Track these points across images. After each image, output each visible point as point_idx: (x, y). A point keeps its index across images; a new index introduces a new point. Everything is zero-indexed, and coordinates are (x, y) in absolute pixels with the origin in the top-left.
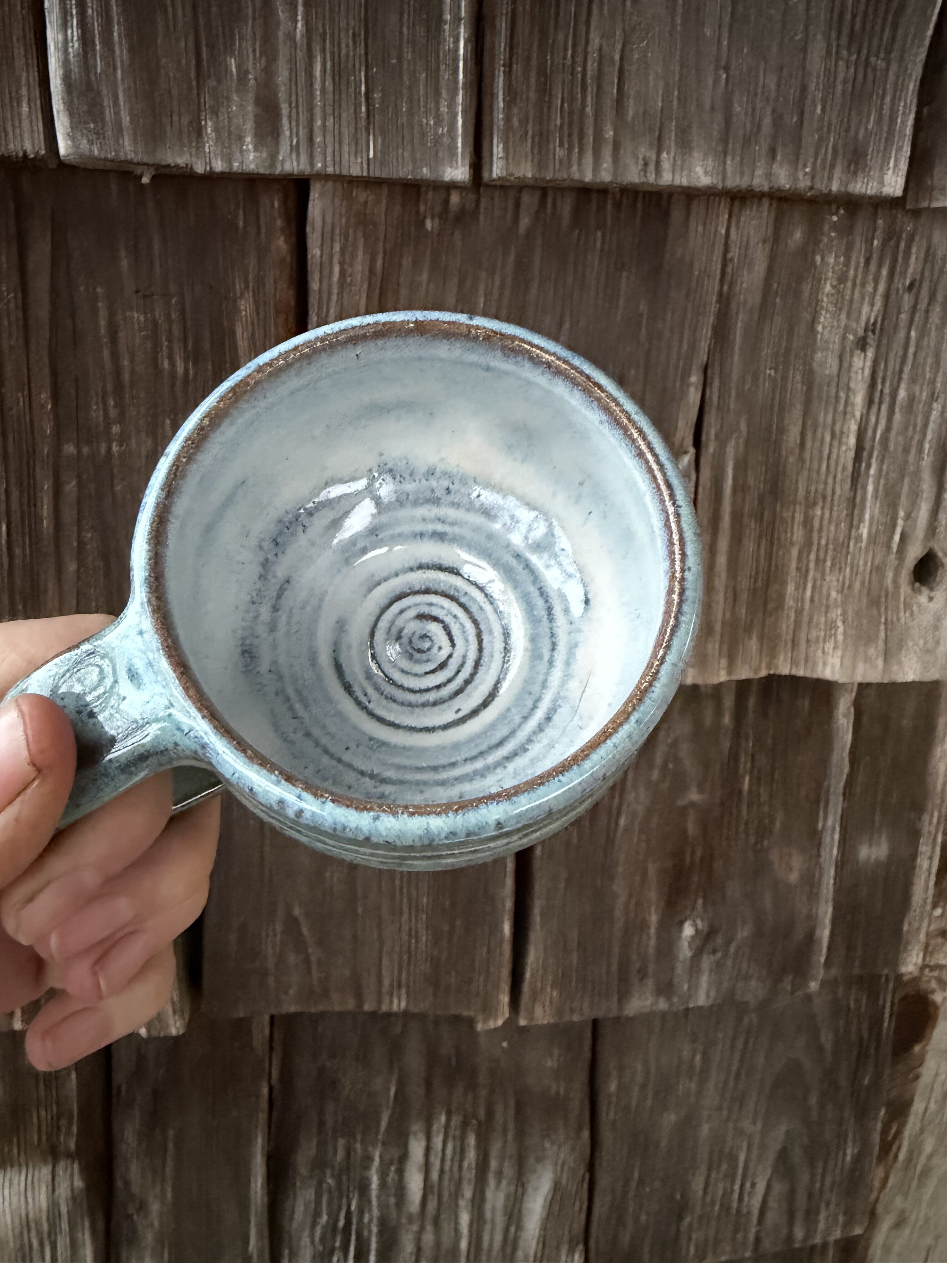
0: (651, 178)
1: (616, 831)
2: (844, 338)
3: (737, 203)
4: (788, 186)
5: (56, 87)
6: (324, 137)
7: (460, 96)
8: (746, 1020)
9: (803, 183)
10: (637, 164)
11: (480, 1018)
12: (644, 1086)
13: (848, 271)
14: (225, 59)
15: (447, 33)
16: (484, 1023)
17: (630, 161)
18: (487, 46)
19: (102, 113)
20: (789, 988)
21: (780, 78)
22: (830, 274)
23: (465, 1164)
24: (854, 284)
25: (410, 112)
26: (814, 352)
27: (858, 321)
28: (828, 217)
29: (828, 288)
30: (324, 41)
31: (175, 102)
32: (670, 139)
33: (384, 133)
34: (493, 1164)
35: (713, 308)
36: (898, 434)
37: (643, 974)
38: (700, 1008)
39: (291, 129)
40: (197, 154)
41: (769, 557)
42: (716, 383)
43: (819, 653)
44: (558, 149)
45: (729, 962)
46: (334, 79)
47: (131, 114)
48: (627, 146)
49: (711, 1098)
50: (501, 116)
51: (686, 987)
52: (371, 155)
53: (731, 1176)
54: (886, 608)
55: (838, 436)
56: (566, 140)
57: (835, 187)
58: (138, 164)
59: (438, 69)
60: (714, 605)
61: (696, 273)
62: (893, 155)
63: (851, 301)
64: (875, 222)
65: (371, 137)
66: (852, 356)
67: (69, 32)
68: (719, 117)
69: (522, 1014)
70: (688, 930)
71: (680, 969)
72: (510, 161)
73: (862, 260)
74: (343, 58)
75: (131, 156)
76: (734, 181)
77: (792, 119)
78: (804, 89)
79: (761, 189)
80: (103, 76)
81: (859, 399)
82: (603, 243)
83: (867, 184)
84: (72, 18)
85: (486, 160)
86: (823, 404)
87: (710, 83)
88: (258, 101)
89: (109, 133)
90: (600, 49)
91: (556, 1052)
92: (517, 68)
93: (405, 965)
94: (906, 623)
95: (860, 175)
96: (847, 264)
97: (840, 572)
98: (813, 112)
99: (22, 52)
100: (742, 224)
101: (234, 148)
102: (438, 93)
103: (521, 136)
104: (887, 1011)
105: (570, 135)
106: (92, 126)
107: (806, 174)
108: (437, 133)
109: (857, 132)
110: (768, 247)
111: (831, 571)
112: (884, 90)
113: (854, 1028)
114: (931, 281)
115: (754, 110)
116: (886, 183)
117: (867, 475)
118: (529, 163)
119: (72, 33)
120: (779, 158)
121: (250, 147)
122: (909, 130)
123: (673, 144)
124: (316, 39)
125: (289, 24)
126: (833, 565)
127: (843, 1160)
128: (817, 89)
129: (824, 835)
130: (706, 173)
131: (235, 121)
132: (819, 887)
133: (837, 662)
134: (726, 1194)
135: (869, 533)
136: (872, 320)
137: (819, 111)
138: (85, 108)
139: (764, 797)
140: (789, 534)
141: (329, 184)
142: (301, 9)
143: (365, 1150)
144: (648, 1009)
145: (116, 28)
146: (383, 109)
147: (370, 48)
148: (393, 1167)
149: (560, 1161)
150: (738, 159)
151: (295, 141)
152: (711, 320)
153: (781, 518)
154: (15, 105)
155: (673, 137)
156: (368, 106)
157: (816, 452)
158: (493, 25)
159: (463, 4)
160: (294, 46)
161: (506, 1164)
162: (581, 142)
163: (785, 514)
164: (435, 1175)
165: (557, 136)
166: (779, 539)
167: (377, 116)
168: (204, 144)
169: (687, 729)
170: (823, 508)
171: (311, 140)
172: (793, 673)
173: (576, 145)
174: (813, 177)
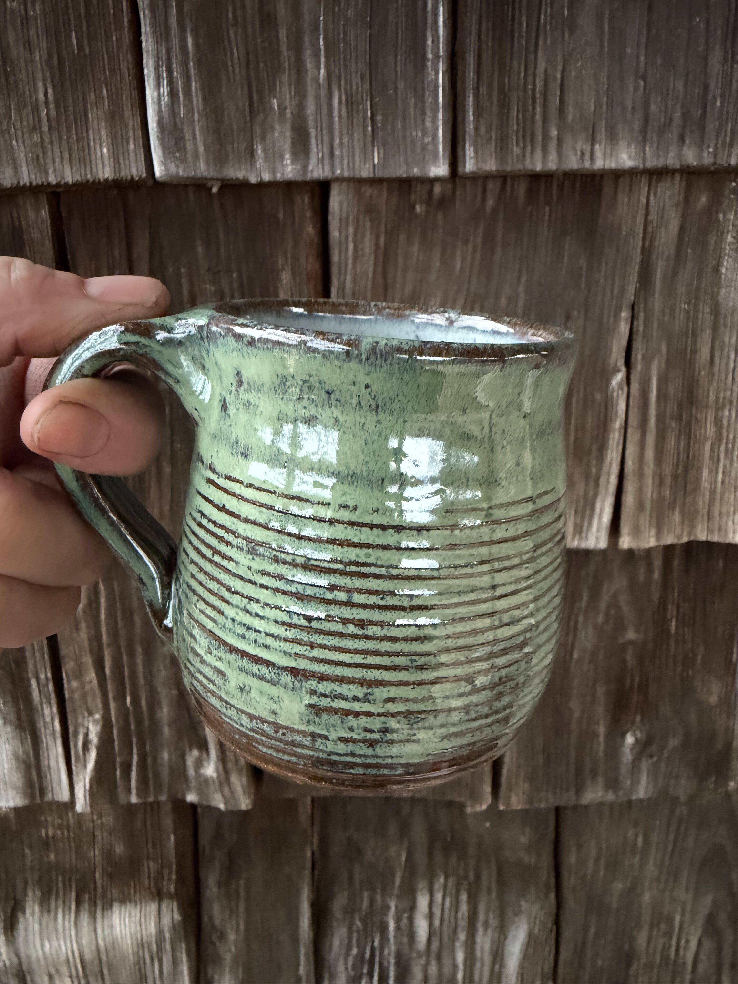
0: (587, 164)
3: (654, 178)
4: (695, 163)
5: (153, 129)
6: (342, 151)
7: (441, 114)
8: (678, 811)
9: (707, 160)
10: (576, 154)
11: (469, 803)
12: (597, 861)
14: (269, 100)
15: (430, 69)
16: (472, 807)
17: (570, 152)
18: (460, 74)
19: (185, 145)
20: (712, 786)
21: (686, 81)
22: (731, 228)
23: (460, 915)
25: (404, 128)
26: (719, 289)
28: (728, 183)
29: (729, 239)
30: (340, 81)
31: (235, 133)
32: (601, 135)
33: (384, 145)
34: (481, 916)
35: (637, 259)
37: (594, 773)
38: (641, 800)
39: (317, 147)
40: (251, 169)
41: (688, 449)
42: (642, 315)
43: (730, 523)
44: (515, 148)
45: (663, 765)
46: (347, 108)
47: (204, 145)
48: (568, 142)
49: (651, 870)
50: (472, 127)
51: (629, 783)
52: (376, 161)
53: (669, 934)
56: (521, 140)
57: (733, 161)
58: (211, 179)
59: (423, 96)
60: (644, 488)
61: (624, 233)
65: (376, 149)
67: (162, 90)
68: (639, 115)
69: (501, 800)
70: (630, 739)
71: (624, 770)
72: (479, 159)
74: (354, 93)
75: (205, 174)
76: (652, 162)
77: (697, 112)
78: (706, 88)
79: (675, 167)
80: (185, 120)
82: (550, 215)
84: (163, 80)
85: (460, 159)
86: (728, 328)
87: (631, 89)
88: (293, 128)
89: (190, 159)
90: (546, 71)
91: (528, 831)
92: (483, 90)
98: (714, 106)
99: (129, 106)
100: (658, 193)
101: (278, 164)
102: (424, 113)
103: (487, 141)
105: (524, 137)
106: (178, 155)
107: (710, 153)
108: (423, 142)
110: (680, 210)
115: (666, 107)
118: (494, 160)
119: (164, 90)
120: (687, 142)
121: (289, 162)
123: (604, 137)
124: (334, 80)
125: (315, 71)
128: (717, 87)
130: (630, 158)
131: (277, 145)
132: (735, 707)
134: (666, 948)
137: (718, 104)
138: (173, 142)
139: (688, 636)
140: (703, 431)
141: (345, 185)
142: (323, 60)
143: (384, 901)
144: (599, 800)
145: (193, 84)
146: (384, 127)
147: (373, 82)
148: (406, 915)
149: (533, 916)
150: (655, 145)
151: (320, 155)
152: (637, 268)
153: (696, 419)
154: (125, 144)
155: (604, 133)
156: (373, 127)
157: (723, 366)
158: (464, 59)
159: (441, 46)
160: (319, 86)
161: (491, 916)
162: (532, 141)
163: (699, 416)
164: (437, 922)
165: (515, 138)
166: (695, 435)
167: (380, 133)
168: (256, 162)
169: (625, 583)
170: (730, 410)
171: (332, 153)
172: (709, 539)
173: (529, 144)
174: (715, 155)
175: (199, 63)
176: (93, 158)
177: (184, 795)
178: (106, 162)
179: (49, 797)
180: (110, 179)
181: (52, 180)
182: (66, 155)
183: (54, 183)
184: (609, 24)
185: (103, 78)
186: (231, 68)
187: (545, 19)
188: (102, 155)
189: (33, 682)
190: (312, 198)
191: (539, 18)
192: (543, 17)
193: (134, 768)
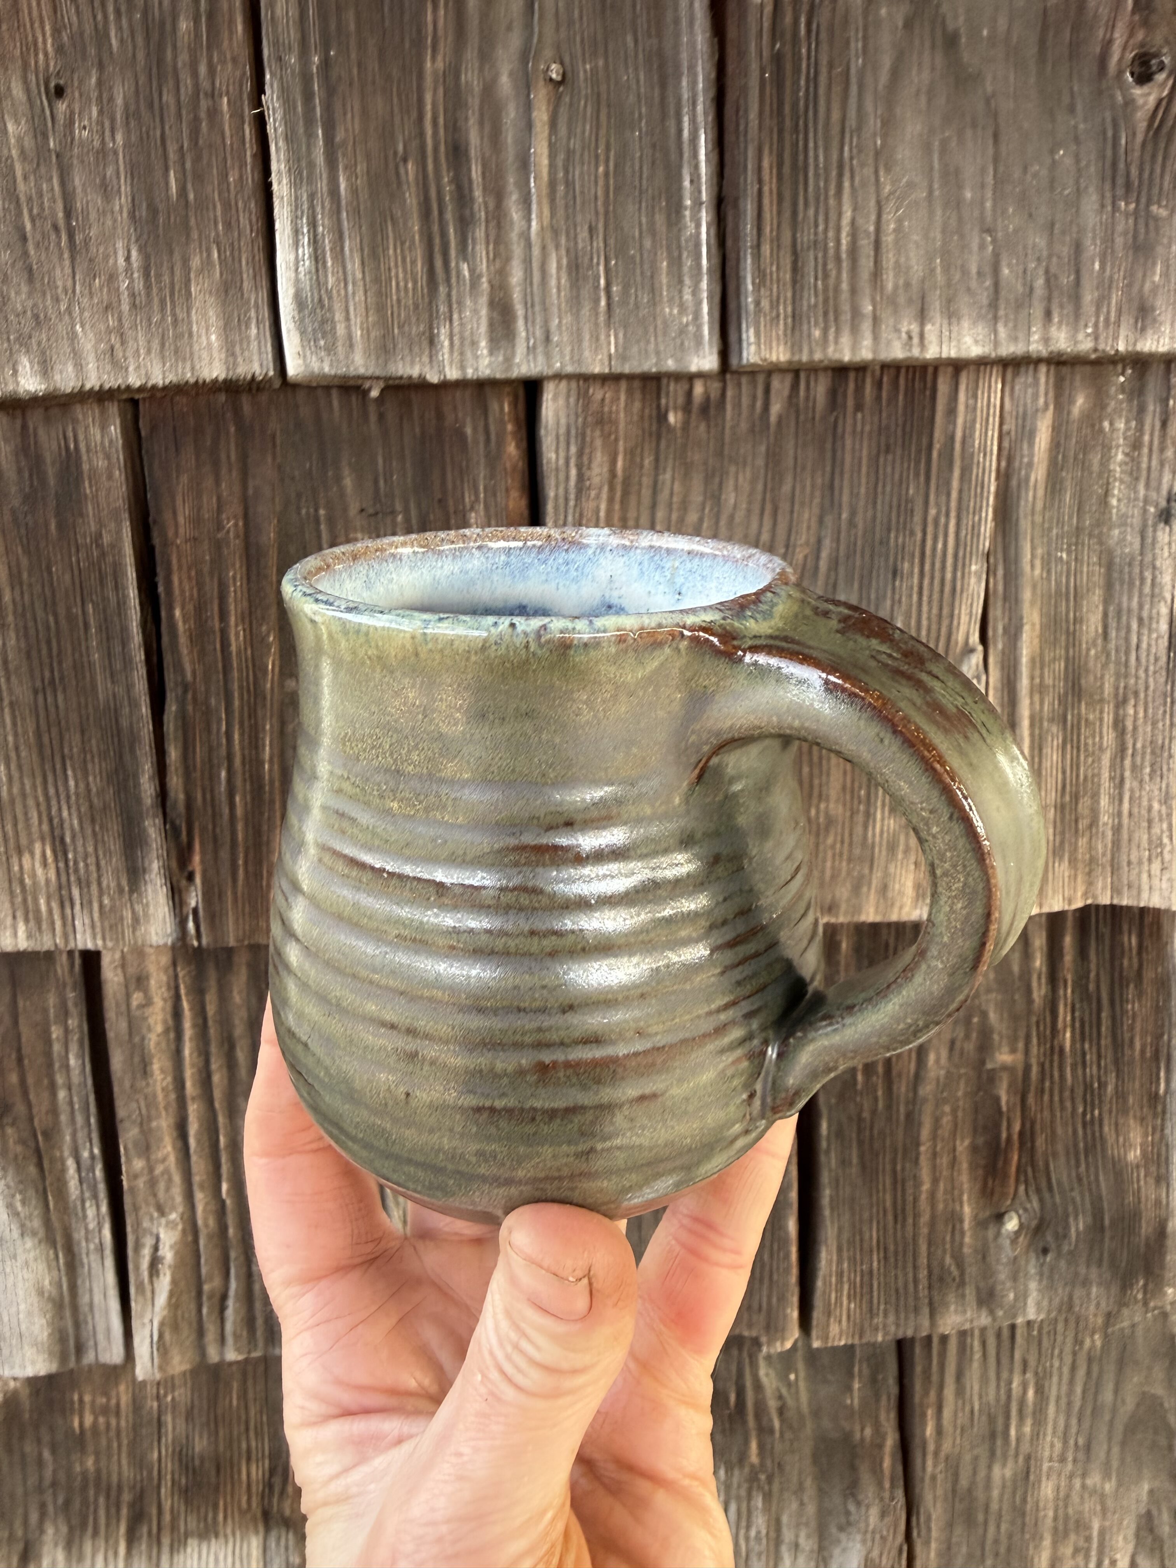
0: (916, 352)
2: (1145, 511)
3: (1011, 371)
4: (1068, 349)
5: (286, 307)
6: (562, 336)
7: (705, 282)
9: (1085, 345)
10: (900, 338)
11: (764, 1339)
13: (1142, 434)
14: (458, 265)
15: (688, 220)
16: (769, 1345)
17: (892, 336)
18: (731, 228)
19: (334, 328)
20: (1140, 1296)
21: (1051, 236)
22: (1121, 441)
23: (752, 1532)
24: (1151, 450)
25: (652, 303)
26: (1109, 529)
27: (1158, 489)
28: (1114, 377)
29: (1120, 457)
30: (560, 239)
32: (934, 310)
33: (624, 327)
34: (788, 1534)
35: (992, 485)
37: (960, 1281)
38: (1031, 1324)
39: (527, 331)
40: (431, 361)
41: (1076, 763)
42: (1001, 569)
43: (1144, 877)
44: (813, 330)
45: (1064, 1265)
46: (570, 274)
47: (363, 328)
48: (888, 321)
49: (1050, 1443)
50: (750, 299)
51: (1011, 1295)
52: (612, 349)
53: (1084, 1550)
55: (1146, 621)
56: (821, 319)
57: (1121, 347)
58: (370, 378)
59: (680, 256)
61: (970, 450)
63: (1149, 468)
64: (1169, 380)
65: (612, 333)
66: (1155, 529)
67: (300, 251)
68: (987, 283)
69: (814, 1333)
70: (1011, 1224)
71: (1001, 1273)
72: (763, 347)
73: (1158, 423)
74: (580, 254)
75: (362, 371)
76: (1007, 349)
77: (1068, 278)
78: (1079, 247)
79: (1040, 355)
80: (335, 293)
81: (1168, 577)
82: (864, 424)
83: (1158, 340)
84: (303, 237)
85: (735, 346)
86: (1126, 587)
87: (975, 248)
88: (492, 304)
89: (340, 349)
90: (853, 222)
91: (856, 1384)
92: (766, 249)
95: (1150, 332)
96: (1140, 429)
98: (1091, 269)
99: (251, 274)
100: (1017, 391)
101: (469, 354)
102: (681, 282)
103: (772, 320)
105: (826, 314)
106: (322, 343)
107: (1088, 335)
108: (681, 322)
109: (1142, 286)
110: (1052, 415)
111: (1151, 779)
115: (1025, 272)
118: (781, 348)
119: (303, 251)
120: (1056, 320)
121: (485, 352)
123: (938, 315)
125: (523, 223)
126: (1153, 770)
128: (1094, 244)
130: (976, 342)
131: (468, 327)
133: (1166, 885)
137: (1097, 267)
138: (315, 325)
139: (1091, 1055)
140: (1097, 739)
141: (563, 384)
142: (534, 208)
144: (966, 1326)
145: (348, 243)
146: (624, 302)
147: (609, 238)
149: (870, 1530)
150: (1011, 325)
151: (531, 342)
152: (991, 501)
153: (1087, 720)
154: (243, 326)
155: (938, 308)
156: (608, 301)
157: (1122, 642)
158: (737, 207)
159: (704, 188)
160: (529, 245)
161: (803, 1533)
162: (836, 319)
163: (1091, 717)
165: (812, 315)
166: (1087, 745)
167: (619, 310)
168: (437, 352)
170: (1135, 706)
171: (547, 339)
172: (1115, 902)
173: (832, 324)
174: (1096, 338)
175: (356, 212)
176: (196, 347)
178: (215, 354)
179: (89, 1358)
180: (220, 379)
181: (134, 380)
182: (156, 345)
183: (138, 384)
184: (941, 159)
185: (213, 234)
187: (851, 151)
188: (209, 344)
189: (71, 1163)
190: (514, 404)
191: (842, 150)
192: (846, 148)
193: (231, 1302)
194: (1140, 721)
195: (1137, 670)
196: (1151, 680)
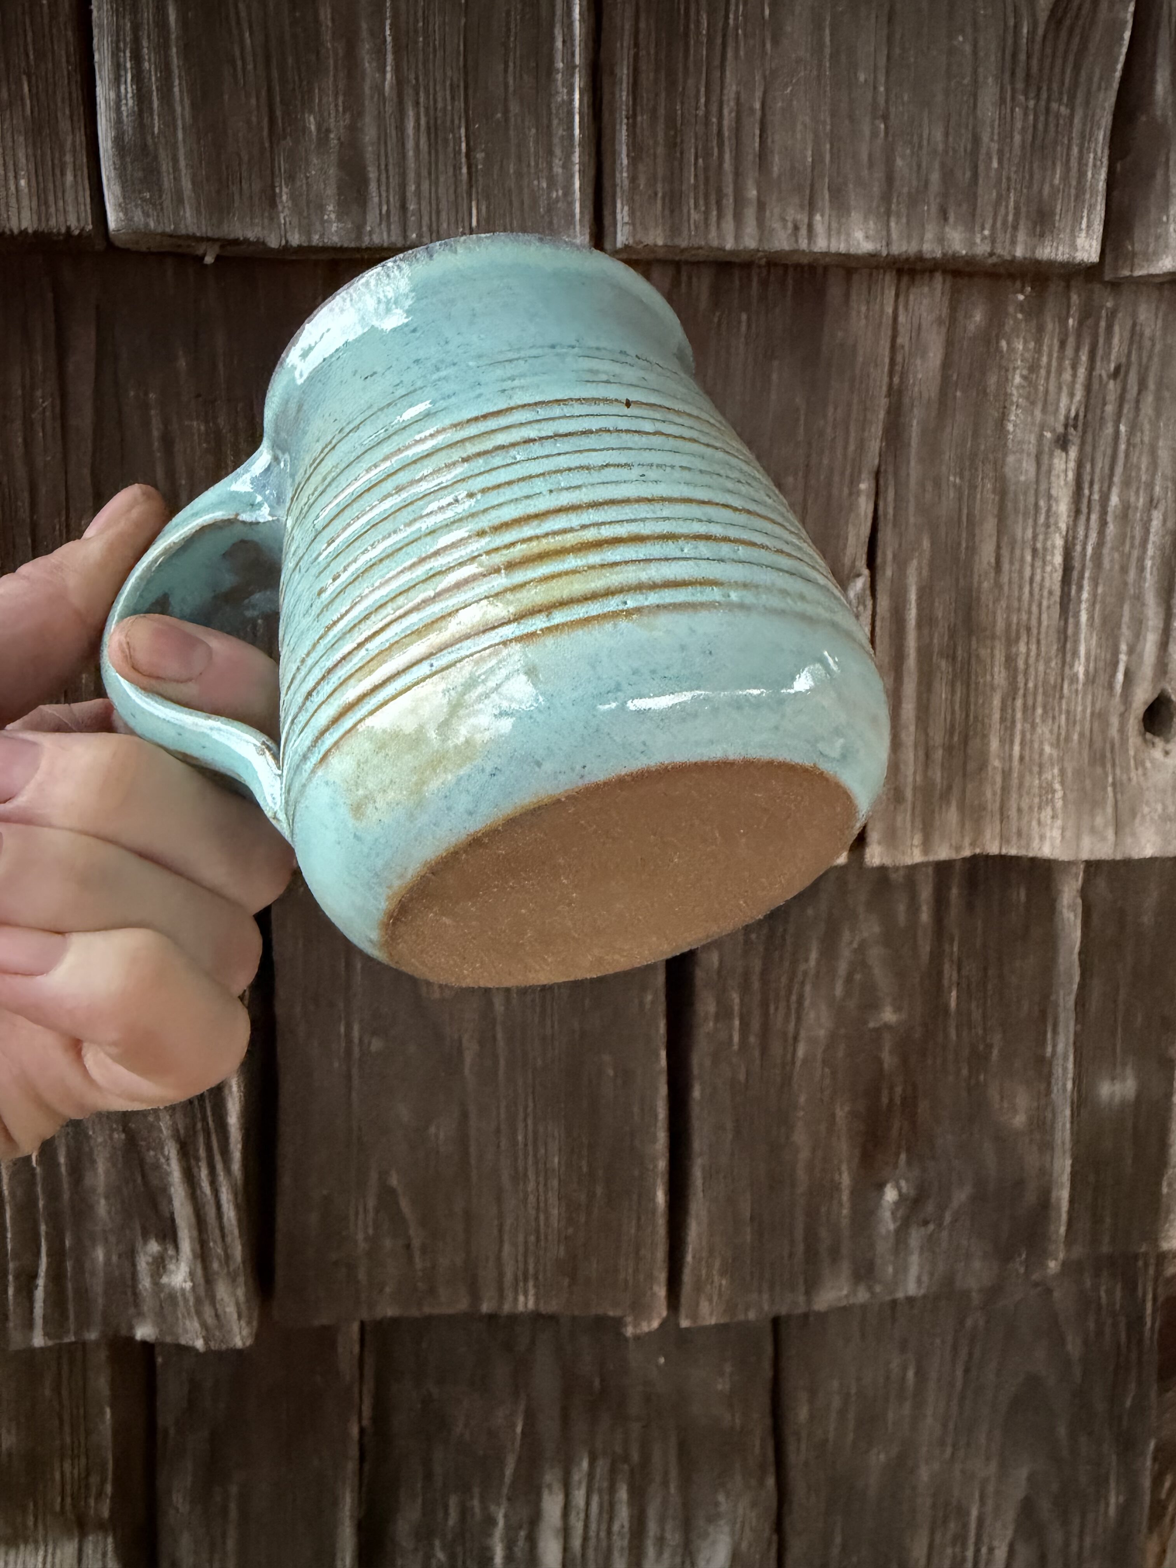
0: (803, 244)
1: (793, 1063)
2: (1041, 436)
3: (905, 279)
4: (964, 252)
5: (106, 151)
6: (419, 203)
7: (577, 154)
8: (969, 1322)
9: (982, 248)
10: (786, 228)
11: (629, 1319)
12: (843, 1412)
13: (1039, 358)
14: (303, 116)
15: (559, 85)
16: (635, 1326)
19: (159, 181)
20: (1022, 1270)
21: (947, 128)
22: (1019, 363)
23: (616, 1528)
24: (1048, 372)
25: (519, 175)
26: (1005, 455)
27: (1055, 415)
28: (1013, 294)
29: (1018, 380)
30: (417, 94)
31: (245, 167)
32: (823, 199)
33: (488, 198)
34: (652, 1528)
35: (883, 403)
36: (1112, 549)
37: (835, 1254)
38: (911, 1299)
39: (380, 196)
40: (270, 225)
41: (966, 704)
43: (1034, 823)
44: (692, 211)
45: (945, 1234)
46: (429, 137)
47: (193, 180)
48: (774, 210)
49: (930, 1426)
50: (625, 175)
51: (890, 1269)
52: (474, 223)
53: (961, 1537)
54: (1114, 765)
55: (1040, 554)
56: (701, 202)
57: (1019, 252)
58: (201, 239)
59: (549, 126)
60: (902, 766)
61: (861, 360)
62: (1085, 214)
63: (1047, 392)
64: (1069, 298)
66: (1051, 455)
67: (123, 88)
68: (879, 173)
69: (683, 1311)
70: (890, 1195)
71: (882, 1246)
72: (639, 228)
73: (1056, 343)
74: (439, 114)
75: (193, 230)
76: (901, 247)
77: (964, 174)
78: (976, 140)
79: (932, 256)
80: (161, 137)
81: (1063, 508)
82: (749, 326)
83: (1057, 249)
84: (126, 73)
85: (608, 227)
86: (1021, 517)
87: (867, 134)
88: (341, 164)
89: (167, 203)
90: (738, 99)
91: (728, 1368)
92: (642, 118)
93: (531, 1247)
94: (1138, 783)
95: (1048, 238)
96: (1038, 350)
97: (1054, 718)
98: (988, 167)
99: (67, 112)
100: (911, 303)
101: (314, 217)
102: (550, 153)
103: (649, 198)
104: (1149, 1305)
105: (706, 197)
106: (147, 195)
107: (984, 237)
108: (549, 197)
109: (1041, 188)
110: (944, 330)
111: (1043, 721)
112: (1070, 139)
113: (1108, 1330)
114: (1140, 365)
115: (919, 164)
116: (1079, 247)
117: (1079, 601)
118: (659, 231)
119: (126, 89)
120: (952, 219)
121: (333, 216)
122: (1101, 186)
123: (827, 204)
124: (409, 91)
125: (378, 75)
126: (1045, 711)
127: (1106, 1512)
128: (992, 140)
129: (1055, 1062)
130: (867, 237)
131: (314, 187)
132: (1052, 1135)
133: (1056, 833)
135: (1087, 672)
136: (1073, 413)
137: (995, 165)
138: (140, 174)
139: (977, 1015)
140: (988, 678)
142: (390, 58)
143: (485, 1508)
144: (844, 1303)
145: (177, 82)
146: (487, 170)
147: (471, 101)
148: (523, 1533)
149: (739, 1520)
150: (904, 221)
151: (385, 208)
152: (882, 415)
153: (978, 656)
154: (58, 172)
155: (827, 196)
156: (469, 167)
157: (1015, 576)
158: (612, 73)
159: (577, 51)
160: (383, 99)
161: (669, 1526)
162: (719, 203)
163: (982, 653)
164: (576, 1543)
165: (692, 195)
166: (977, 684)
167: (480, 179)
168: (278, 214)
169: (877, 929)
170: (1028, 643)
171: (403, 207)
172: (1004, 852)
173: (714, 207)
174: (993, 240)
175: (186, 50)
177: (131, 1328)
178: (25, 202)
180: (30, 231)
184: (832, 35)
185: (23, 64)
186: (239, 63)
187: (736, 18)
188: (18, 189)
191: (727, 17)
192: (732, 16)
193: (41, 1282)
194: (1032, 660)
195: (1030, 605)
196: (1044, 616)
